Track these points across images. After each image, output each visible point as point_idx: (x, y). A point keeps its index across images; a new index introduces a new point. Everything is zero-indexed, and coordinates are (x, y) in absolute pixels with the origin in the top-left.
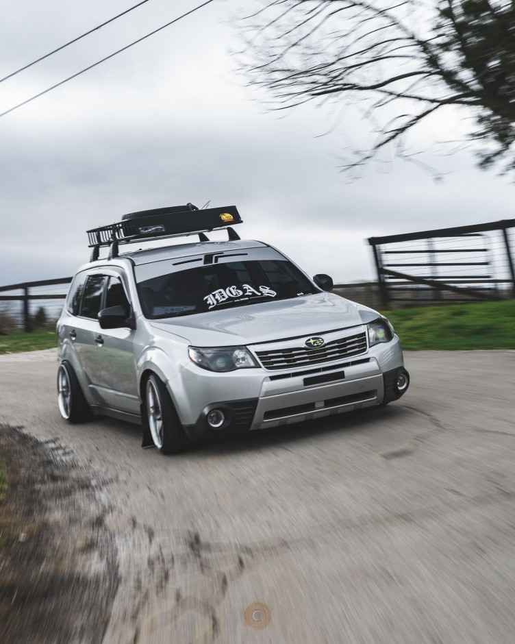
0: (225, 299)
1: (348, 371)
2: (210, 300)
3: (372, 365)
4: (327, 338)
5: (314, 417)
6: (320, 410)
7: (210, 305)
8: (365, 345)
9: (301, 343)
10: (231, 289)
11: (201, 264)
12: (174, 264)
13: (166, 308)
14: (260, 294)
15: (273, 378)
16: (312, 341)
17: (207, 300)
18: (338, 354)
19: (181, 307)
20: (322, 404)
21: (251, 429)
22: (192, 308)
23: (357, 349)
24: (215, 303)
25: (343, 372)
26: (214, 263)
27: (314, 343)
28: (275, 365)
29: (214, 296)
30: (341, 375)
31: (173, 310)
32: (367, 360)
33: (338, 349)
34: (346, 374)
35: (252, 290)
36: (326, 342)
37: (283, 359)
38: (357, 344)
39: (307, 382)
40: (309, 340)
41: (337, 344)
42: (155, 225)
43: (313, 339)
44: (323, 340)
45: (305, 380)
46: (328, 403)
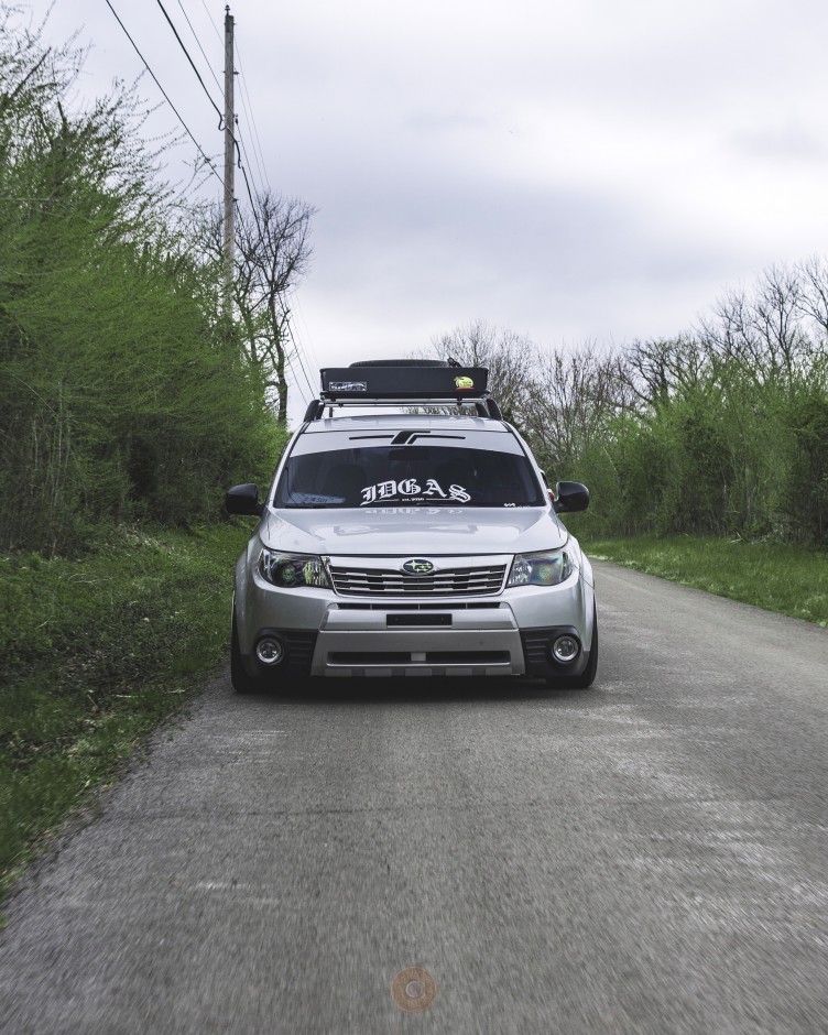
0: (389, 495)
1: (458, 615)
2: (370, 493)
3: (502, 614)
4: (439, 564)
5: (408, 673)
6: (419, 664)
7: (365, 499)
8: (500, 583)
9: (397, 564)
10: (408, 483)
11: (388, 443)
12: (351, 439)
13: (307, 495)
14: (444, 496)
15: (342, 606)
16: (414, 564)
17: (365, 493)
18: (451, 589)
19: (325, 498)
20: (423, 657)
21: (312, 674)
22: (340, 501)
23: (485, 587)
24: (374, 497)
25: (450, 616)
26: (406, 444)
27: (416, 567)
28: (351, 588)
29: (378, 489)
30: (447, 620)
31: (314, 499)
32: (496, 605)
33: (452, 582)
34: (454, 619)
35: (438, 488)
36: (435, 569)
37: (366, 582)
38: (487, 580)
39: (391, 620)
40: (411, 562)
41: (453, 575)
42: (353, 381)
43: (416, 561)
44: (432, 565)
45: (389, 617)
46: (432, 657)
